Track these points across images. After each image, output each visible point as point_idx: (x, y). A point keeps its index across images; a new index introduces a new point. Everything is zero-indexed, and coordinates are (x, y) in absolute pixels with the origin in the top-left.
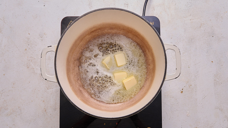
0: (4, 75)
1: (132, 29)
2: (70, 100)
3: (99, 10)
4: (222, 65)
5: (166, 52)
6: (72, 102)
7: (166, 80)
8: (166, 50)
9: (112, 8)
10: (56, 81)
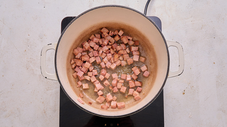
0: (3, 76)
1: (133, 28)
2: (71, 98)
3: (100, 7)
4: (224, 67)
5: (169, 49)
6: (73, 100)
7: (169, 77)
8: (168, 47)
9: (113, 5)
10: (56, 79)
